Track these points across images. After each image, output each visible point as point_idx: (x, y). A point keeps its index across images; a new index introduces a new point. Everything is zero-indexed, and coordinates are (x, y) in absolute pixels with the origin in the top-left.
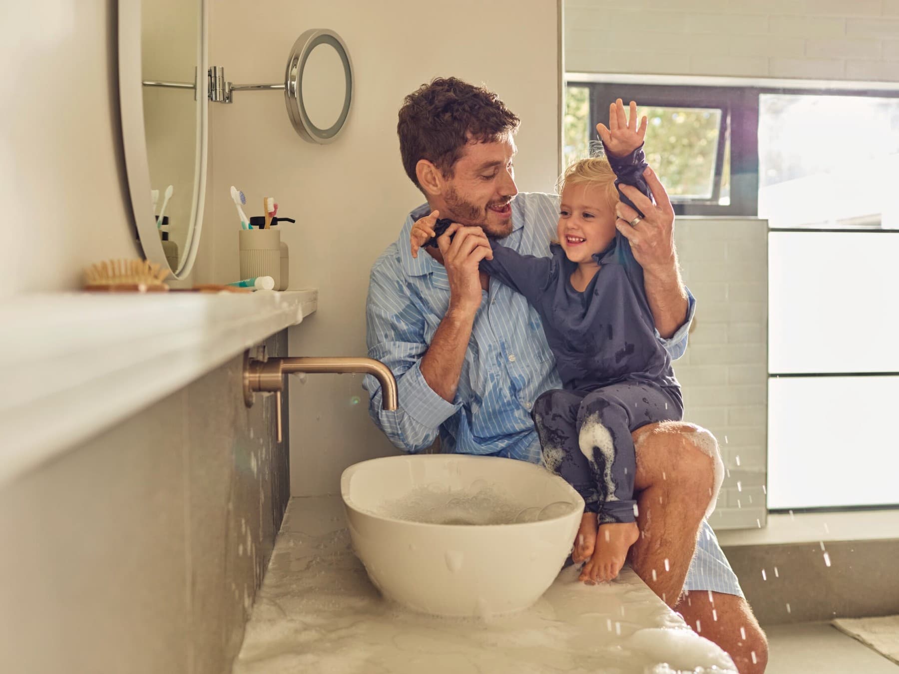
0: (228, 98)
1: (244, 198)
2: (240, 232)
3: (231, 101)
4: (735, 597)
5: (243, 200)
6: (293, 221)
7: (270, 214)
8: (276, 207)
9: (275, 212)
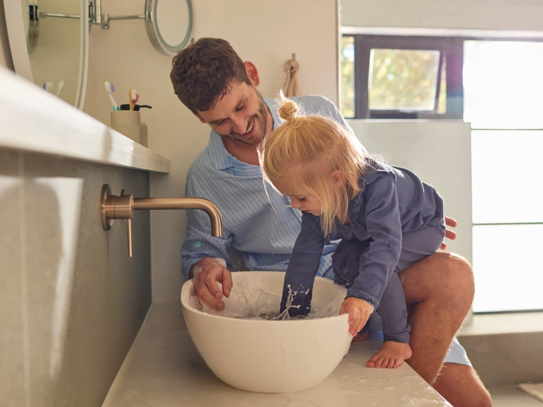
0: (105, 25)
1: (114, 88)
2: (112, 113)
3: (108, 28)
4: (466, 366)
5: (113, 89)
6: (150, 107)
7: (134, 102)
8: (137, 96)
9: (137, 100)
